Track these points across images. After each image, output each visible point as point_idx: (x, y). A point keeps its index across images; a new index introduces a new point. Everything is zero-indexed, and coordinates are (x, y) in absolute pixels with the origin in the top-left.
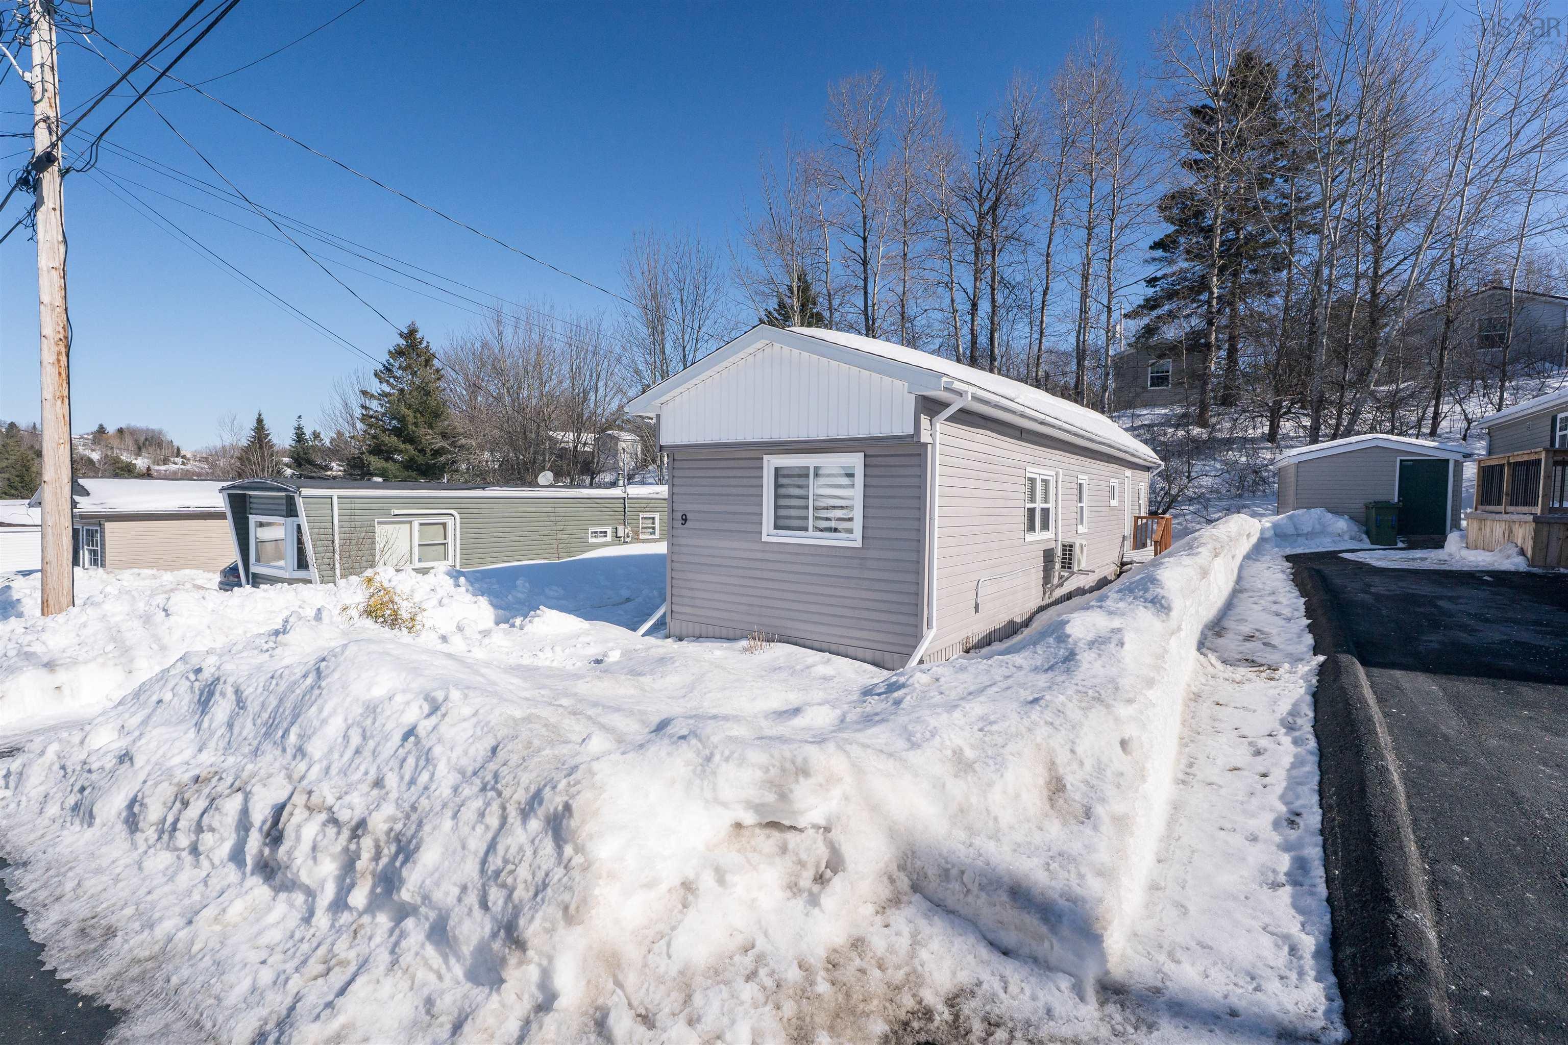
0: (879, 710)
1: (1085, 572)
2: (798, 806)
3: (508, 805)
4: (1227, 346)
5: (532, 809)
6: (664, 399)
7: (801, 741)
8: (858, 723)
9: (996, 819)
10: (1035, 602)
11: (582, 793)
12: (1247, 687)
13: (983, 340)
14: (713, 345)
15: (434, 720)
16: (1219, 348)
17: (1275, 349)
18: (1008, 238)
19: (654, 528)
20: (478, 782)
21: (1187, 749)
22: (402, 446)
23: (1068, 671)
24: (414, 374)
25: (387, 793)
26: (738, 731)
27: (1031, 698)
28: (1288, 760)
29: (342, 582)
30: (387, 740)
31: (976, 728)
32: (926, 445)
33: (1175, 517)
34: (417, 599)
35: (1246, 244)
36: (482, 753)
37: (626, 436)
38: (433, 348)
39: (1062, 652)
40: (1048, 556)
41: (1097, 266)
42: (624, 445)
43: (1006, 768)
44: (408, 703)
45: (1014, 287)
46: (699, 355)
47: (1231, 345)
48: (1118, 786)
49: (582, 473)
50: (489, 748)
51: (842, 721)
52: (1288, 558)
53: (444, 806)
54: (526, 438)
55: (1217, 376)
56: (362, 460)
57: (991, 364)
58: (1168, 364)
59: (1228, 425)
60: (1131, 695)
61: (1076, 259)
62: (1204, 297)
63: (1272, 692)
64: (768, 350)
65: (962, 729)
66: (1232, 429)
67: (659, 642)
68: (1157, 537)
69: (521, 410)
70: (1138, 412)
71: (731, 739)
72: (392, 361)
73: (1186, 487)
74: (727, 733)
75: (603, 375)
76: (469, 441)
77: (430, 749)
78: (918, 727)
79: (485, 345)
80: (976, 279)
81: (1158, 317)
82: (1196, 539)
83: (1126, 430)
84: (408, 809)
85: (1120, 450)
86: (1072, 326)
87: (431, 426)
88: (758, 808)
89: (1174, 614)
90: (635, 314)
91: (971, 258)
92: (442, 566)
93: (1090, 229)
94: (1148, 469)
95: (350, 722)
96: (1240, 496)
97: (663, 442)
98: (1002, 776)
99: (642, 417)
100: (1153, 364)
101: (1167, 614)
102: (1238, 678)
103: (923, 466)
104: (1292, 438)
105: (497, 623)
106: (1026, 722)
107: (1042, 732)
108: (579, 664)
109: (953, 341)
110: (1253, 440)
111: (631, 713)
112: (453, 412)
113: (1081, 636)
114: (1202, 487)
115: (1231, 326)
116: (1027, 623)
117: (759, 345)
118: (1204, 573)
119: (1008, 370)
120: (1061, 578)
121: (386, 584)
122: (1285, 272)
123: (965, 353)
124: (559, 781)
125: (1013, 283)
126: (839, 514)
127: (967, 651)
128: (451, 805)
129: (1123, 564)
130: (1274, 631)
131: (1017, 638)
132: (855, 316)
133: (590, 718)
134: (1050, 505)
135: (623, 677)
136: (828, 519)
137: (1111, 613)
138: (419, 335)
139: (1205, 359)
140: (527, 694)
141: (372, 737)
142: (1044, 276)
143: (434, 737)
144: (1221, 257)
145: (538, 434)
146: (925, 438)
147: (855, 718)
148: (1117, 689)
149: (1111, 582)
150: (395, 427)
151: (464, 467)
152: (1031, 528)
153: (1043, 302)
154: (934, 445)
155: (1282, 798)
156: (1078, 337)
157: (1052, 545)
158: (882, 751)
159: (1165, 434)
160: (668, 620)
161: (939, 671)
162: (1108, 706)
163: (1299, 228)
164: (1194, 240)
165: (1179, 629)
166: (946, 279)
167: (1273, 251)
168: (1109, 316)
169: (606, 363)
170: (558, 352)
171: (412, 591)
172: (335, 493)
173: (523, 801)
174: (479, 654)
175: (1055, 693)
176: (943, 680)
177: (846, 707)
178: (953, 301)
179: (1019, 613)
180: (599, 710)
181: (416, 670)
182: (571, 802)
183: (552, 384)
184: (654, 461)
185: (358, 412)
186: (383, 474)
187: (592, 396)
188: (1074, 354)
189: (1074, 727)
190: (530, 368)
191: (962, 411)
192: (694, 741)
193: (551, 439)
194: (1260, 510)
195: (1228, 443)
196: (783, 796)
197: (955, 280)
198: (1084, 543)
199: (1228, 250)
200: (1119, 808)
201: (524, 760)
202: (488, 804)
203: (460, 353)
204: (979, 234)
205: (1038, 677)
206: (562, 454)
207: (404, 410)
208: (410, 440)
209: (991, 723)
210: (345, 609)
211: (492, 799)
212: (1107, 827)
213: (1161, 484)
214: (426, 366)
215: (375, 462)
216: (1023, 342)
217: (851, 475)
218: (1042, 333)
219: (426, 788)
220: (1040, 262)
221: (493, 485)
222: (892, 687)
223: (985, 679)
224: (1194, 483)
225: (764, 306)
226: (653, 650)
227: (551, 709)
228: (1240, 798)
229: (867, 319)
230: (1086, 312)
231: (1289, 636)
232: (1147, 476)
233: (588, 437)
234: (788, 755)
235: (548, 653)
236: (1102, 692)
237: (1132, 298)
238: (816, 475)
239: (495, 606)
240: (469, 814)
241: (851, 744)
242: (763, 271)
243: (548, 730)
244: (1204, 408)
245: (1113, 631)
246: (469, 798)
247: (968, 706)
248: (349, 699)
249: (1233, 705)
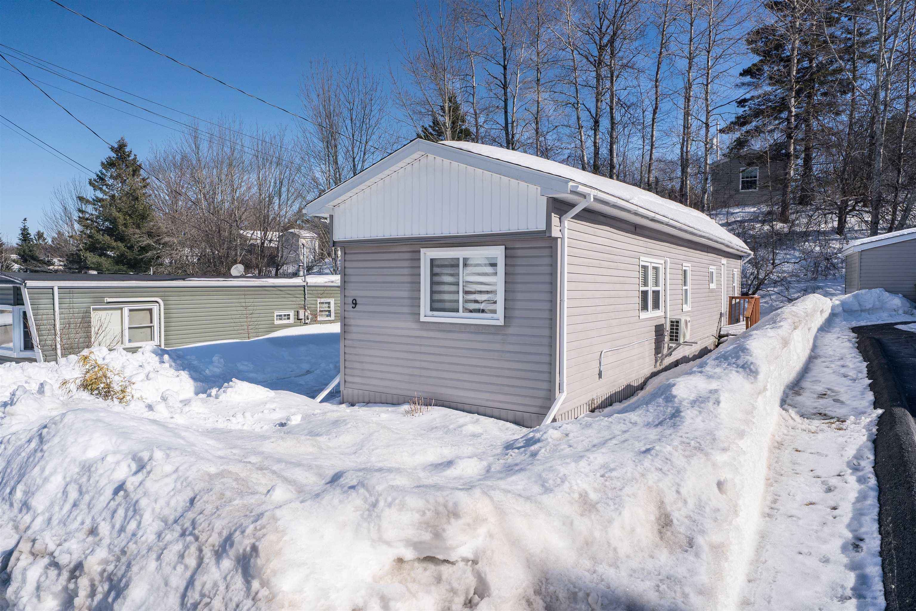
0: (518, 461)
1: (690, 344)
2: (450, 542)
3: (204, 548)
4: (803, 155)
5: (224, 550)
6: (336, 202)
7: (453, 489)
8: (500, 472)
9: (615, 550)
10: (648, 368)
11: (267, 537)
12: (820, 436)
13: (604, 151)
14: (378, 156)
15: (140, 476)
16: (797, 157)
17: (841, 158)
18: (624, 66)
19: (329, 311)
20: (178, 528)
21: (772, 488)
22: (114, 244)
23: (674, 425)
24: (123, 182)
25: (101, 540)
26: (400, 481)
27: (644, 449)
28: (853, 495)
29: (62, 361)
30: (101, 495)
31: (598, 474)
32: (556, 238)
33: (763, 297)
34: (128, 373)
35: (818, 71)
36: (182, 504)
37: (305, 233)
38: (141, 159)
39: (669, 410)
40: (659, 330)
41: (696, 90)
42: (303, 241)
43: (624, 507)
44: (118, 463)
45: (629, 107)
46: (366, 165)
47: (806, 155)
48: (716, 520)
49: (268, 265)
50: (188, 499)
51: (488, 471)
52: (854, 330)
53: (150, 549)
54: (220, 236)
55: (796, 180)
56: (79, 256)
57: (611, 171)
58: (756, 171)
59: (805, 221)
60: (726, 445)
61: (680, 84)
62: (784, 115)
63: (841, 440)
64: (423, 160)
65: (587, 475)
66: (808, 224)
67: (334, 407)
68: (748, 313)
69: (216, 212)
70: (732, 210)
71: (394, 488)
72: (104, 171)
73: (771, 272)
74: (392, 483)
75: (285, 182)
76: (171, 239)
77: (137, 502)
78: (551, 475)
79: (184, 157)
80: (597, 101)
81: (747, 132)
82: (779, 315)
83: (722, 225)
84: (118, 553)
85: (717, 242)
86: (676, 139)
87: (138, 227)
88: (416, 545)
89: (761, 377)
90: (312, 131)
91: (594, 82)
92: (148, 346)
93: (691, 59)
94: (740, 257)
95: (68, 479)
96: (815, 279)
97: (336, 238)
98: (620, 514)
99: (320, 218)
100: (744, 171)
101: (755, 378)
102: (813, 428)
103: (553, 256)
104: (856, 231)
105: (197, 394)
106: (640, 469)
107: (653, 477)
108: (266, 427)
109: (579, 152)
110: (825, 233)
111: (309, 467)
112: (158, 215)
113: (685, 396)
114: (784, 272)
115: (806, 139)
116: (642, 387)
117: (416, 156)
118: (785, 343)
119: (625, 176)
120: (669, 348)
121: (100, 362)
122: (849, 95)
123: (589, 162)
124: (247, 527)
125: (628, 104)
126: (484, 297)
127: (593, 411)
128: (155, 548)
129: (720, 336)
130: (842, 390)
131: (633, 400)
132: (498, 132)
133: (274, 472)
134: (660, 288)
135: (303, 438)
136: (476, 301)
137: (710, 377)
138: (127, 149)
139: (786, 167)
140: (221, 453)
141: (87, 492)
142: (654, 98)
143: (140, 491)
144: (797, 82)
145: (230, 233)
146: (555, 232)
147: (498, 468)
148: (714, 440)
149: (710, 351)
150: (107, 227)
151: (167, 261)
152: (645, 307)
153: (653, 119)
154: (562, 239)
155: (849, 526)
156: (682, 148)
157: (662, 321)
158: (520, 495)
159: (754, 228)
160: (342, 388)
161: (569, 427)
162: (707, 455)
163: (860, 58)
164: (776, 68)
165: (765, 389)
166: (573, 100)
167: (839, 76)
168: (707, 131)
169: (288, 172)
170: (247, 163)
171: (123, 367)
172: (56, 284)
173: (217, 544)
174: (180, 420)
175: (663, 444)
176: (571, 435)
177: (491, 459)
178: (578, 118)
179: (635, 379)
180: (283, 466)
181: (124, 434)
182: (257, 544)
183: (242, 190)
184: (329, 255)
185: (76, 215)
186: (98, 268)
187: (276, 201)
188: (679, 163)
189: (679, 472)
190: (223, 177)
191: (586, 210)
192: (362, 490)
193: (241, 236)
194: (831, 290)
195: (805, 235)
196: (438, 535)
197: (581, 102)
198: (688, 319)
199: (803, 76)
200: (716, 538)
201: (217, 509)
202: (187, 547)
203: (163, 164)
204: (600, 63)
205: (650, 431)
206: (251, 250)
207: (115, 213)
208: (121, 238)
209: (611, 470)
210: (65, 383)
211: (190, 543)
212: (706, 555)
213: (751, 269)
214: (133, 175)
215: (91, 258)
216: (637, 153)
217: (494, 265)
218: (652, 146)
219: (134, 535)
220: (650, 86)
221: (193, 275)
222: (530, 442)
223: (606, 434)
224: (778, 269)
225: (421, 124)
226: (329, 414)
227: (241, 465)
228: (815, 527)
229: (507, 134)
230: (688, 128)
231: (854, 393)
232: (739, 263)
233: (273, 235)
234: (441, 500)
235: (240, 418)
236: (702, 443)
237: (725, 116)
238: (465, 265)
239: (195, 379)
240: (170, 555)
241: (494, 490)
242: (419, 94)
243: (238, 484)
244: (785, 207)
245: (711, 392)
246: (171, 542)
247: (592, 457)
248: (67, 460)
249: (809, 451)
